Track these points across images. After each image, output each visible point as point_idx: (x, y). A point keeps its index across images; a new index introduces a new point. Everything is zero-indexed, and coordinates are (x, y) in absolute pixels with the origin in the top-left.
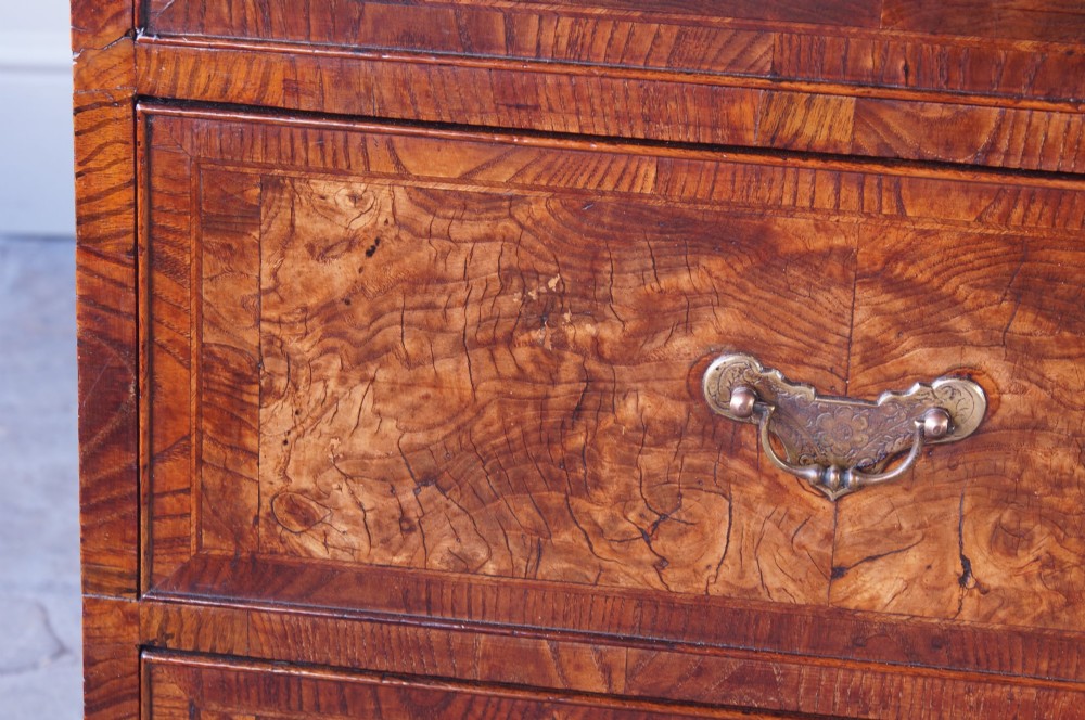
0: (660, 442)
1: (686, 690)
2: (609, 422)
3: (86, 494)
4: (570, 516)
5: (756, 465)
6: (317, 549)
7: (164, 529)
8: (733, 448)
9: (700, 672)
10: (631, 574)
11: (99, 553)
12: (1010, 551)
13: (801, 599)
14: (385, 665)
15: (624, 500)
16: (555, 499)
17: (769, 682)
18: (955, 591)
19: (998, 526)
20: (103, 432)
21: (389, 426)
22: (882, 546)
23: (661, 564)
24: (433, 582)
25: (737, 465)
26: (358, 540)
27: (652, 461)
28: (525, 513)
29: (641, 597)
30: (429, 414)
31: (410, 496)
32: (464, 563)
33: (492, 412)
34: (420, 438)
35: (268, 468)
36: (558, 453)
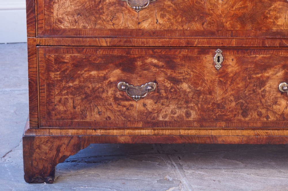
0: (112, 6)
1: (119, 44)
2: (105, 3)
3: (27, 21)
4: (100, 18)
5: (126, 8)
6: (63, 27)
7: (39, 26)
8: (123, 5)
9: (120, 41)
10: (109, 27)
11: (30, 31)
12: (163, 18)
13: (134, 28)
14: (73, 45)
15: (107, 15)
16: (98, 16)
17: (130, 42)
18: (156, 25)
19: (161, 14)
20: (30, 11)
21: (73, 6)
22: (145, 19)
23: (113, 24)
24: (80, 30)
25: (124, 8)
26: (69, 25)
27: (111, 8)
28: (93, 18)
29: (111, 30)
30: (78, 4)
31: (76, 17)
32: (84, 27)
33: (88, 3)
34: (77, 8)
35: (55, 14)
36: (98, 8)
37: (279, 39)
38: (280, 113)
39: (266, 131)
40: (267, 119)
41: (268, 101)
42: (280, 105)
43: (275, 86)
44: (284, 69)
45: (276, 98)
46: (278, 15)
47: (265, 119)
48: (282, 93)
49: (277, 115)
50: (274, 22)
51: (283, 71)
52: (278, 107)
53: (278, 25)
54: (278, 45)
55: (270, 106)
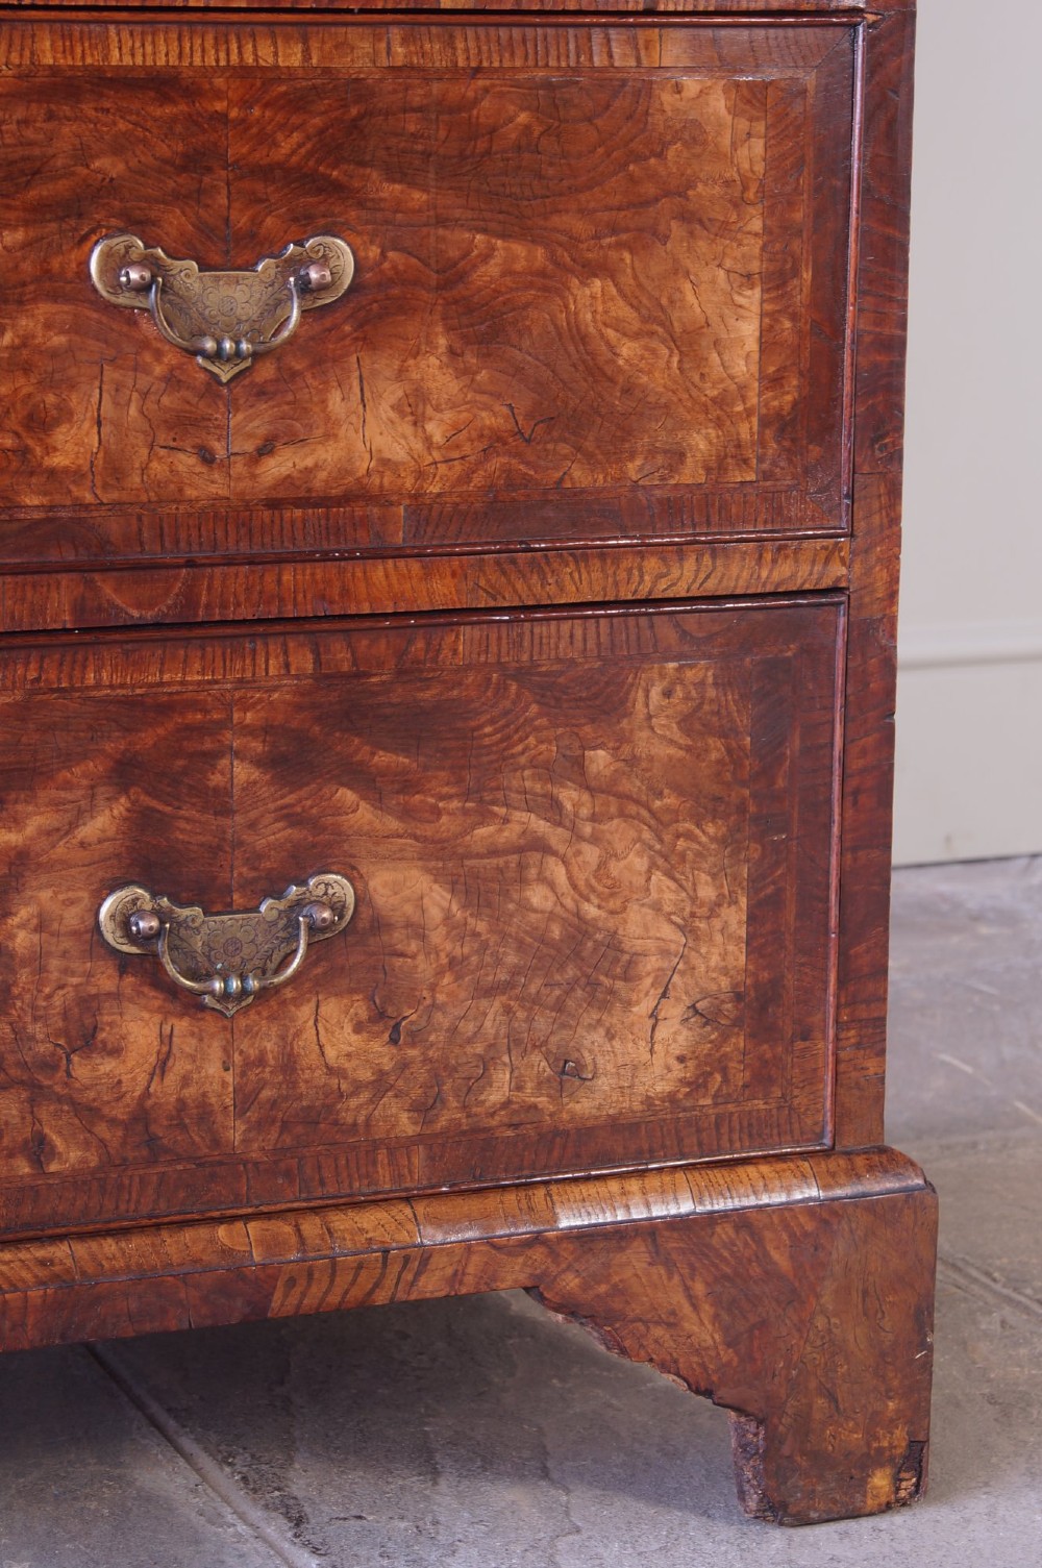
37: (69, 569)
38: (120, 1112)
39: (41, 1253)
40: (38, 1162)
41: (37, 1030)
42: (116, 1052)
43: (72, 917)
44: (124, 789)
45: (89, 1004)
46: (51, 399)
47: (24, 1168)
48: (124, 963)
49: (102, 1129)
50: (25, 451)
51: (121, 806)
52: (108, 1066)
53: (52, 473)
54: (67, 620)
55: (49, 1065)
